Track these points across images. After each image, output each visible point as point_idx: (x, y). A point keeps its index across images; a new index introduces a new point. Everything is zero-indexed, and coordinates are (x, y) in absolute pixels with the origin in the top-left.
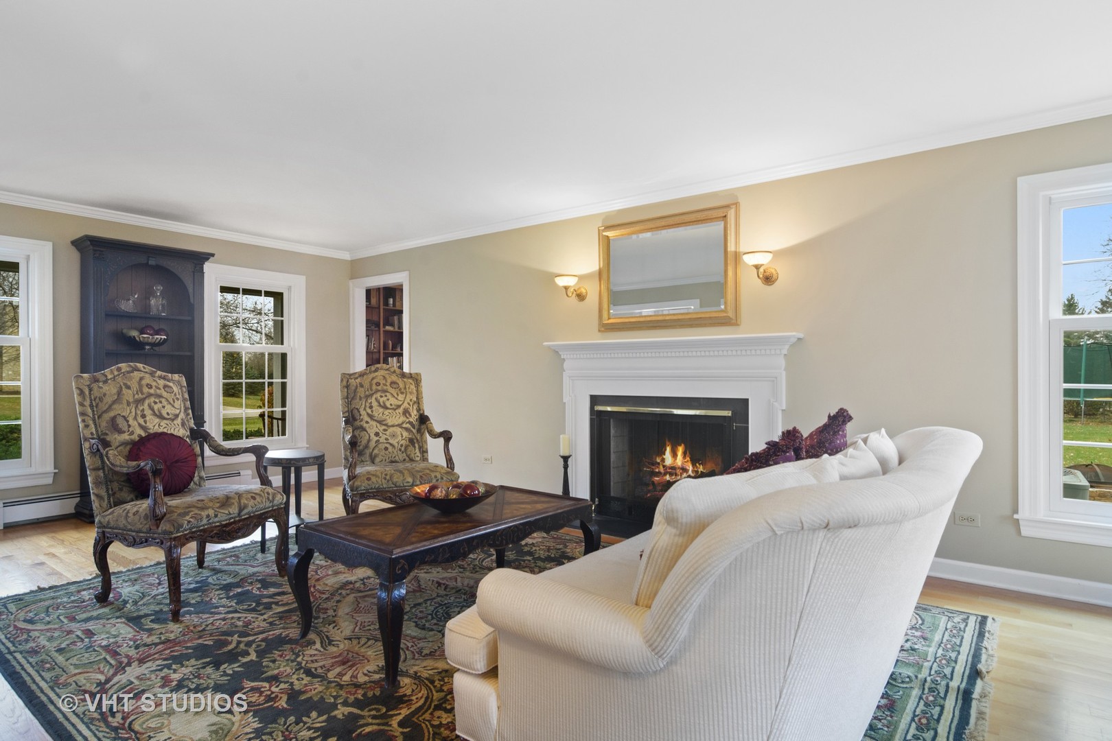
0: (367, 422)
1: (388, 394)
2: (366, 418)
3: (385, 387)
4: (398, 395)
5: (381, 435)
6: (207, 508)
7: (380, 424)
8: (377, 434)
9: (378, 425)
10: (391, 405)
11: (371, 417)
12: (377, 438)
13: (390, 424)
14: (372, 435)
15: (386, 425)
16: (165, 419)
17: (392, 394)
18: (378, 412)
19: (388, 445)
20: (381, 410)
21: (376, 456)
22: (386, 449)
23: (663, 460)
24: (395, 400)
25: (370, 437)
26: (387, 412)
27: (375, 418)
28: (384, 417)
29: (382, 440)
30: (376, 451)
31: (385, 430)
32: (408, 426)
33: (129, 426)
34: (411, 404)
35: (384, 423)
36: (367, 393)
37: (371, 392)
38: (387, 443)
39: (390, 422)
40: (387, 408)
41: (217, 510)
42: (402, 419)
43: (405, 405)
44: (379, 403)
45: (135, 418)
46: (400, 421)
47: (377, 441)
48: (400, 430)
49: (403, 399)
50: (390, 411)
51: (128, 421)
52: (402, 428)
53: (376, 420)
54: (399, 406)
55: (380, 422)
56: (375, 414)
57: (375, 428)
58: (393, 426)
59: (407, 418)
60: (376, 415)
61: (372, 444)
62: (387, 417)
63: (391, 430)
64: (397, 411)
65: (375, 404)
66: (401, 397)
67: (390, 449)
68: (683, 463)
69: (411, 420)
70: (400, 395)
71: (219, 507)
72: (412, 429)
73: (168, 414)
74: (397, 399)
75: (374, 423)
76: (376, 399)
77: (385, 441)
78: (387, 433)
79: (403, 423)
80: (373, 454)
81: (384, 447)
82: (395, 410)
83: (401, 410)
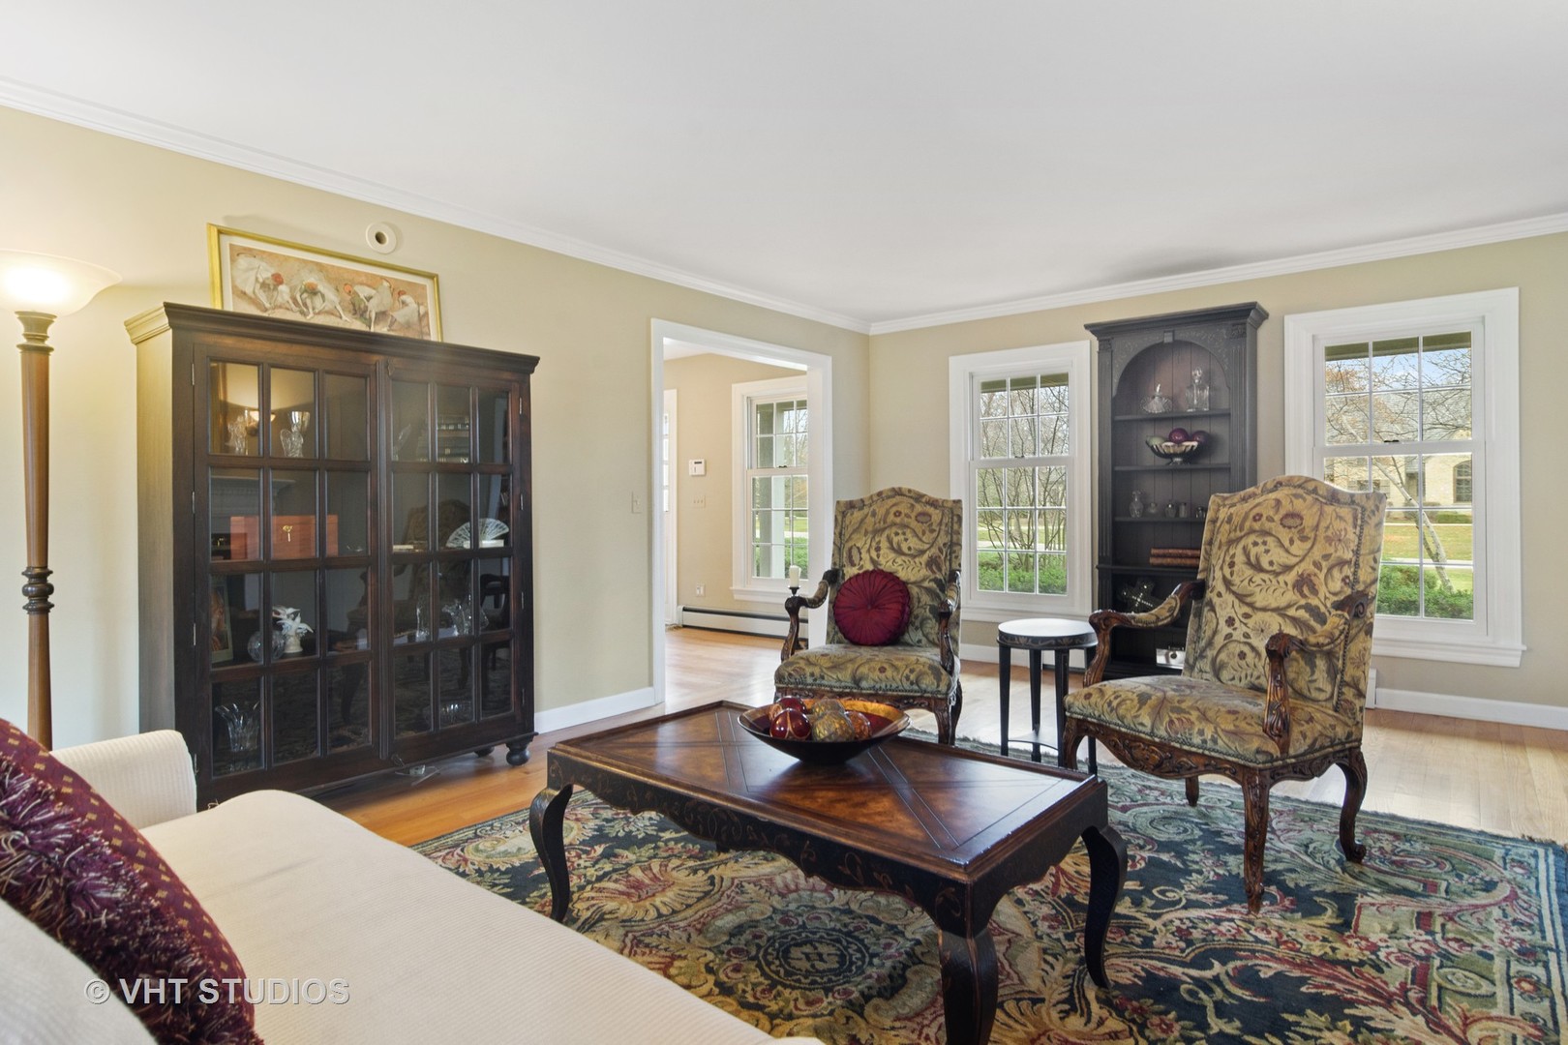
1: (1269, 539)
2: (1220, 587)
3: (1268, 525)
4: (1292, 542)
5: (1237, 624)
6: (815, 665)
8: (1230, 622)
9: (1237, 602)
10: (1271, 562)
11: (1227, 583)
12: (1229, 630)
13: (1258, 605)
14: (1222, 623)
15: (1251, 605)
16: (904, 554)
17: (1279, 541)
18: (1242, 575)
19: (1246, 649)
21: (1223, 666)
22: (1242, 655)
24: (1285, 555)
25: (1218, 624)
26: (1258, 578)
27: (1234, 588)
28: (1252, 588)
29: (1238, 635)
30: (1223, 656)
31: (1247, 616)
32: (1302, 614)
33: (861, 559)
34: (1325, 565)
35: (1248, 600)
36: (1232, 535)
37: (1239, 534)
38: (1246, 643)
39: (1260, 600)
41: (824, 670)
42: (1291, 596)
43: (1306, 567)
44: (1248, 556)
45: (869, 551)
46: (1282, 602)
47: (1229, 636)
48: (1280, 620)
49: (1301, 553)
50: (1267, 576)
51: (860, 553)
52: (1284, 616)
53: (1234, 593)
54: (1288, 568)
55: (1241, 598)
56: (1236, 580)
58: (1264, 609)
59: (1304, 596)
61: (1219, 640)
62: (1258, 589)
63: (1258, 617)
64: (1281, 578)
66: (1299, 548)
67: (1250, 655)
69: (1314, 601)
70: (1297, 542)
71: (828, 668)
72: (1312, 623)
73: (909, 548)
74: (1287, 551)
75: (1229, 598)
76: (1244, 548)
77: (1243, 639)
78: (1250, 622)
79: (1289, 606)
80: (1218, 660)
81: (1238, 651)
82: (1277, 574)
83: (1291, 577)
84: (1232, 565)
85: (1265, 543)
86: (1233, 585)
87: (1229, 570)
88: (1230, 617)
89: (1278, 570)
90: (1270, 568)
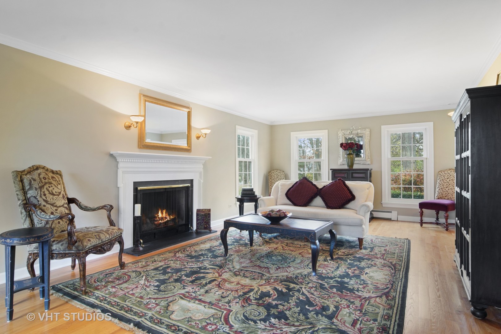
0: (44, 206)
2: (44, 203)
3: (50, 181)
4: (57, 186)
7: (53, 206)
9: (52, 206)
10: (56, 192)
11: (46, 201)
13: (58, 206)
15: (56, 206)
18: (49, 197)
20: (51, 196)
21: (54, 228)
22: (59, 223)
23: (158, 215)
24: (58, 189)
26: (54, 198)
27: (49, 202)
28: (54, 201)
30: (54, 225)
31: (56, 210)
35: (55, 205)
36: (40, 184)
37: (42, 184)
39: (57, 204)
40: (54, 195)
42: (63, 201)
43: (62, 192)
44: (49, 191)
46: (62, 203)
48: (64, 209)
49: (60, 188)
50: (56, 197)
53: (50, 204)
54: (60, 193)
55: (52, 205)
57: (50, 209)
58: (60, 207)
59: (65, 200)
60: (49, 200)
62: (56, 201)
63: (59, 209)
65: (47, 192)
67: (61, 222)
68: (165, 216)
70: (59, 185)
75: (49, 206)
76: (46, 189)
83: (61, 196)
84: (45, 195)
85: (52, 186)
86: (48, 201)
87: (45, 197)
88: (51, 212)
89: (58, 194)
90: (56, 194)
